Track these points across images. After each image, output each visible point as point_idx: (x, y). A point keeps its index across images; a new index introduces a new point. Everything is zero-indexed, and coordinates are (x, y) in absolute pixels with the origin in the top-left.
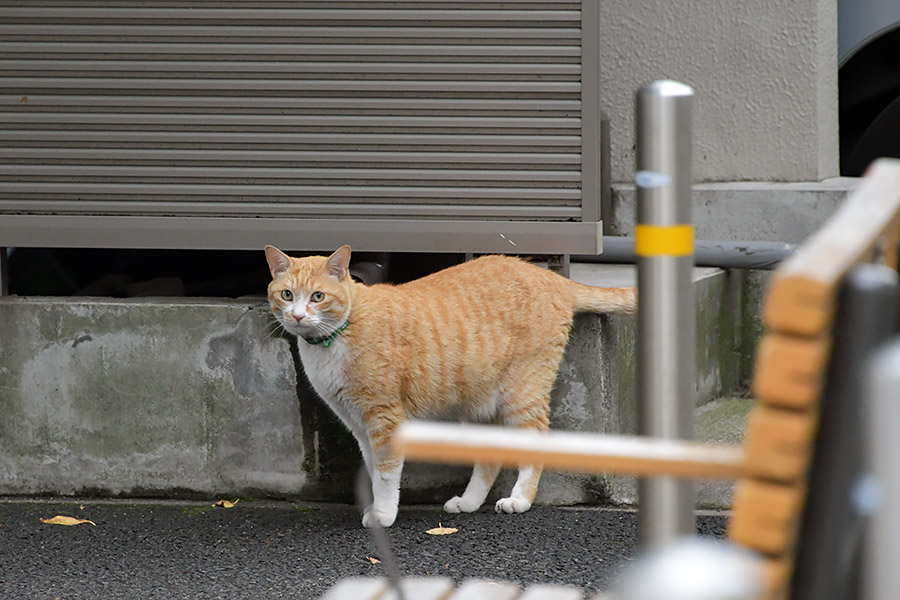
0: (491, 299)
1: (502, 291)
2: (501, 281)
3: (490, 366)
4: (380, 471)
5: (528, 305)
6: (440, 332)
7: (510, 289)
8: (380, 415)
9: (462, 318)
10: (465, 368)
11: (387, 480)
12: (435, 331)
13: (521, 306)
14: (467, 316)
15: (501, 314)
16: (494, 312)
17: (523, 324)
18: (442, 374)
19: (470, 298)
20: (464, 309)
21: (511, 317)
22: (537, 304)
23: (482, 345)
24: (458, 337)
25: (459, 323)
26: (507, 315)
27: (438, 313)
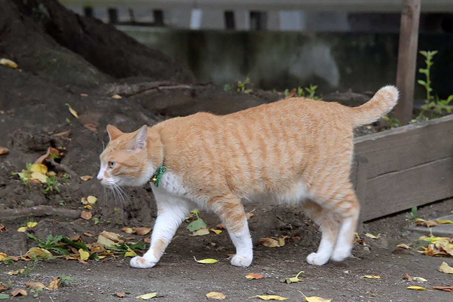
0: (288, 125)
1: (296, 121)
2: (296, 114)
3: (286, 169)
4: (233, 233)
5: (316, 131)
6: (245, 145)
7: (302, 120)
8: (217, 201)
9: (263, 136)
10: (267, 169)
11: (240, 237)
12: (242, 144)
13: (311, 132)
14: (268, 135)
15: (296, 136)
16: (289, 133)
17: (313, 145)
18: (251, 171)
19: (271, 125)
20: (265, 131)
21: (304, 139)
22: (322, 130)
23: (279, 155)
24: (259, 148)
25: (261, 140)
26: (300, 137)
27: (244, 133)
